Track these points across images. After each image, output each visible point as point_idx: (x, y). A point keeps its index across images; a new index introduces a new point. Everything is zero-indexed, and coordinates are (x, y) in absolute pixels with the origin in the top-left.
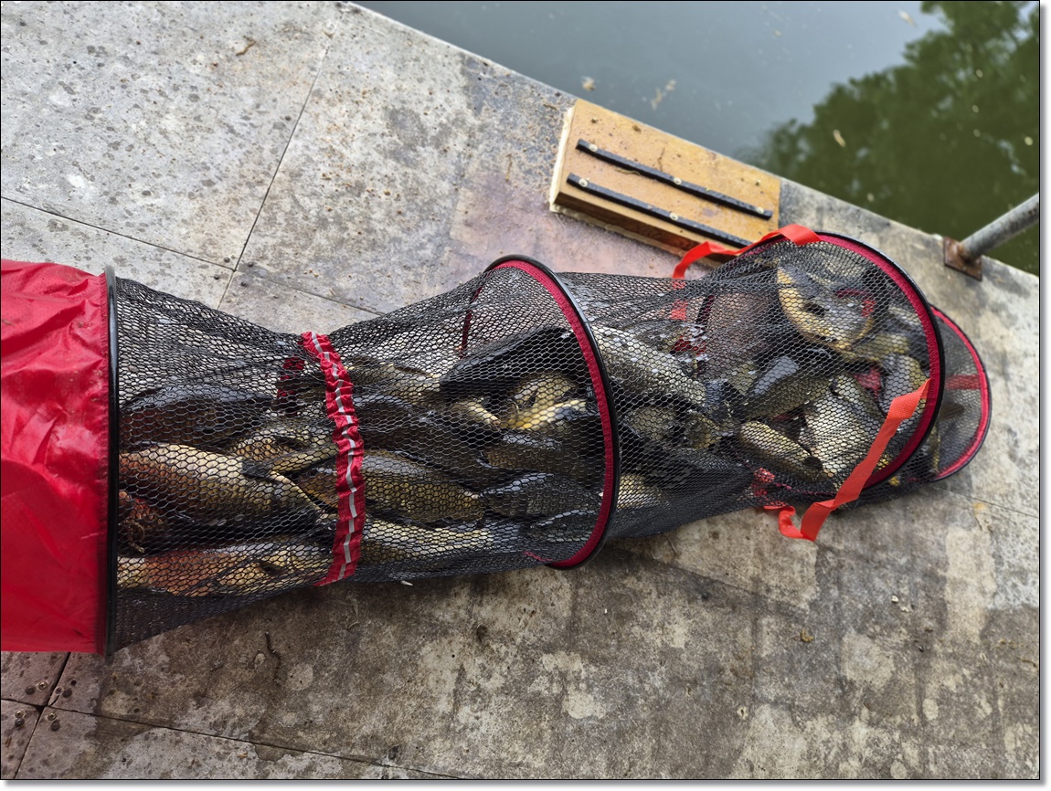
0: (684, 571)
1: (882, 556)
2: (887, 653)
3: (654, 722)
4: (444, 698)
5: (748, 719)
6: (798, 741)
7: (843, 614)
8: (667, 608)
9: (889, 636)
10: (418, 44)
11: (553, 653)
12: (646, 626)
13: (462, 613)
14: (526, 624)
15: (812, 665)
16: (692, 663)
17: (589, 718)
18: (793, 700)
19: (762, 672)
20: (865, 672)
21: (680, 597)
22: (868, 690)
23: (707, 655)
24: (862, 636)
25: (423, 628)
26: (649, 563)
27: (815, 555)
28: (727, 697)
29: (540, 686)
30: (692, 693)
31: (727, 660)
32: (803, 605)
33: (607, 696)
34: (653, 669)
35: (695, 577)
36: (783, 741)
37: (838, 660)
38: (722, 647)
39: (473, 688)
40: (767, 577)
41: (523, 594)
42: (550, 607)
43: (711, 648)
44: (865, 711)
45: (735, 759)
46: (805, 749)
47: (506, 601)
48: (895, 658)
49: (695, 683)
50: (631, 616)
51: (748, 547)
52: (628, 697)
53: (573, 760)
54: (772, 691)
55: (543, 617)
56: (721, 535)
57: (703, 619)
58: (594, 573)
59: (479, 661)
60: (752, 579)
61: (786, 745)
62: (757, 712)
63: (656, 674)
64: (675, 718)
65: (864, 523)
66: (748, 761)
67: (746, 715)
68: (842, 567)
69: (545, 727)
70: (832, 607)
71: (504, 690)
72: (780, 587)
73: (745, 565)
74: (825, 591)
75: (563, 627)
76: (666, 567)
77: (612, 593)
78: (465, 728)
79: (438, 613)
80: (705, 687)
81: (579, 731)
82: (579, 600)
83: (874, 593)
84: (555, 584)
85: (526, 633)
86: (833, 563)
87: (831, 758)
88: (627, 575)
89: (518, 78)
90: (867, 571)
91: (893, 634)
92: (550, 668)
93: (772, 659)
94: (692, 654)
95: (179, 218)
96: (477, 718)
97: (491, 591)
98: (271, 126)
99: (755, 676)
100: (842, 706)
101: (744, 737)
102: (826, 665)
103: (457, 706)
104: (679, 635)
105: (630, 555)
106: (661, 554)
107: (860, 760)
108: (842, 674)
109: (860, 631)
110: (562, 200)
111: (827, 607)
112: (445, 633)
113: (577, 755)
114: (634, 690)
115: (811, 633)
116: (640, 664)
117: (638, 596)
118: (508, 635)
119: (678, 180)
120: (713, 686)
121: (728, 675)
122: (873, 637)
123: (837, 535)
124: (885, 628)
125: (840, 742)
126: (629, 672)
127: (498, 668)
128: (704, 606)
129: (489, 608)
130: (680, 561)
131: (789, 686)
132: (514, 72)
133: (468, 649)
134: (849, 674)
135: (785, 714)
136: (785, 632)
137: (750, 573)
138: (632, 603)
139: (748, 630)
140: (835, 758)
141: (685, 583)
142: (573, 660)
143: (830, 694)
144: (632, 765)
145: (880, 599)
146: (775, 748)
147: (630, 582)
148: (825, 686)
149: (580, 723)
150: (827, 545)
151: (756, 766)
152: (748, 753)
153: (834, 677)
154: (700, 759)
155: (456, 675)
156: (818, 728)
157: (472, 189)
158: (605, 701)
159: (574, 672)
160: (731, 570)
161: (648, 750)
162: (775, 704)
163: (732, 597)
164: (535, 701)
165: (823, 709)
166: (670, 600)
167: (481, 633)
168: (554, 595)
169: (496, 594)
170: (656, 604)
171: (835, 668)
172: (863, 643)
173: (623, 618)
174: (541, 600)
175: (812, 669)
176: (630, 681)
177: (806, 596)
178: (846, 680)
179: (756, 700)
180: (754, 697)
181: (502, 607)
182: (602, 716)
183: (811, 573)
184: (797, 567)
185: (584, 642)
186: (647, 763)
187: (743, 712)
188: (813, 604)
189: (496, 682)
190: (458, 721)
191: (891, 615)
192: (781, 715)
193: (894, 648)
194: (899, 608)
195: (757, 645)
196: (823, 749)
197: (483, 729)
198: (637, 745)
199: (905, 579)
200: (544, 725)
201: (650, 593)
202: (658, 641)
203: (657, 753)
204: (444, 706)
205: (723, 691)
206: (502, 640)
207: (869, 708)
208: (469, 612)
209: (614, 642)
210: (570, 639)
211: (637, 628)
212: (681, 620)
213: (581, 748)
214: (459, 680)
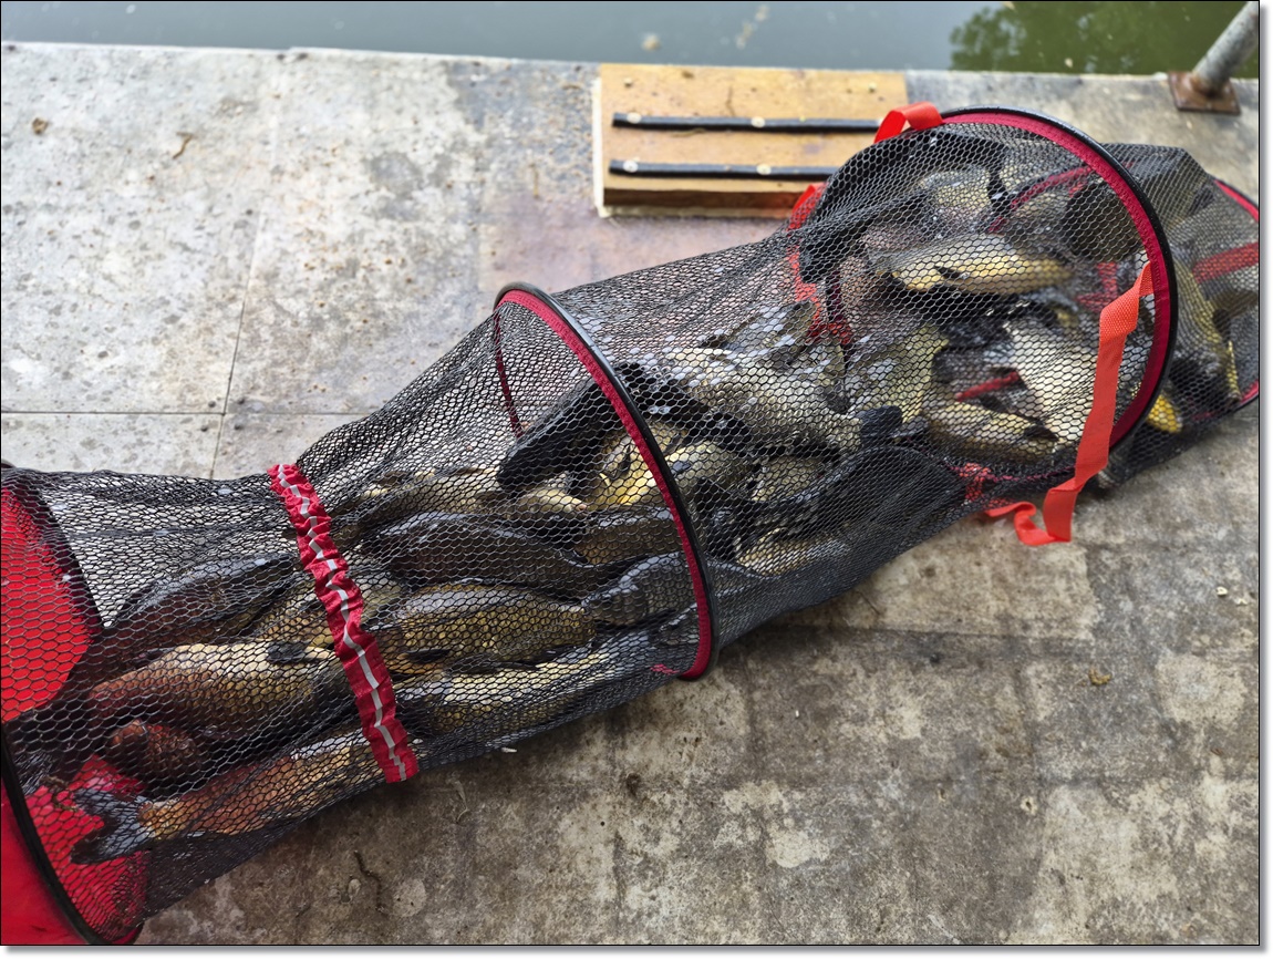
0: (896, 633)
1: (1187, 536)
2: (1230, 671)
3: (901, 848)
4: (602, 883)
5: (1039, 813)
6: (1122, 826)
7: (1147, 633)
8: (884, 688)
9: (1226, 645)
10: (388, 69)
11: (737, 788)
12: (860, 720)
13: (603, 765)
14: (691, 758)
15: (1118, 716)
16: (937, 755)
17: (808, 863)
18: (1101, 771)
19: (1043, 742)
20: (1201, 705)
21: (899, 669)
22: (1213, 729)
23: (956, 738)
24: (1184, 657)
25: (555, 797)
26: (844, 634)
27: (1083, 560)
28: (1001, 789)
29: (730, 835)
30: (947, 795)
31: (988, 738)
32: (1083, 635)
33: (825, 829)
34: (884, 775)
35: (913, 636)
36: (1100, 832)
37: (1156, 699)
38: (976, 723)
39: (639, 860)
40: (1019, 609)
41: (680, 720)
42: (719, 728)
43: (961, 726)
44: (1215, 761)
45: (1034, 873)
46: (1136, 835)
47: (657, 734)
48: (1243, 674)
49: (948, 780)
50: (834, 711)
51: (982, 576)
52: (857, 822)
53: (798, 926)
54: (1066, 765)
55: (713, 743)
56: (937, 571)
57: (940, 690)
58: (768, 666)
59: (639, 822)
60: (997, 617)
61: (1106, 836)
62: (1050, 799)
63: (889, 781)
64: (930, 835)
65: (1148, 497)
66: (1053, 871)
67: (1035, 808)
68: (1128, 567)
69: (749, 890)
70: (1127, 627)
71: (682, 852)
72: (1042, 619)
73: (983, 601)
74: (1111, 608)
75: (742, 749)
76: (868, 633)
77: (801, 688)
78: (639, 916)
79: (570, 773)
80: (964, 783)
81: (798, 884)
82: (756, 708)
83: (1188, 590)
84: (719, 695)
85: (694, 770)
86: (1114, 565)
87: (1179, 839)
88: (815, 658)
89: (521, 68)
90: (1170, 563)
91: (1232, 641)
92: (737, 809)
93: (1054, 721)
94: (935, 742)
95: (145, 372)
96: (653, 898)
97: (634, 726)
98: (231, 228)
99: (1035, 751)
100: (1178, 761)
101: (1039, 838)
102: (1140, 710)
103: (622, 888)
104: (910, 720)
105: (814, 630)
106: (858, 618)
107: (1226, 832)
108: (1167, 716)
109: (1179, 650)
110: (612, 197)
111: (1121, 629)
112: (585, 796)
113: (802, 918)
114: (862, 811)
115: (1104, 671)
116: (862, 774)
117: (837, 682)
118: (671, 778)
119: (758, 122)
120: (976, 779)
121: (995, 759)
122: (1201, 654)
123: (1111, 525)
124: (1217, 635)
125: (1188, 813)
126: (850, 788)
127: (666, 826)
128: (937, 672)
129: (636, 749)
130: (887, 621)
131: (1090, 753)
132: (515, 62)
133: (620, 810)
134: (1178, 714)
135: (1093, 793)
136: (1065, 679)
137: (993, 610)
138: (832, 693)
139: (1008, 689)
140: (1186, 837)
141: (901, 648)
142: (766, 791)
143: (1155, 749)
144: (884, 914)
145: (1200, 597)
146: (1089, 845)
147: (823, 666)
148: (1145, 740)
149: (797, 873)
150: (1099, 542)
151: (1067, 876)
152: (1051, 860)
153: (1155, 723)
154: (984, 885)
155: (612, 847)
156: (1149, 800)
157: (493, 223)
158: (825, 835)
159: (772, 807)
160: (963, 614)
161: (902, 889)
162: (1075, 782)
163: (974, 650)
164: (729, 856)
165: (1151, 772)
166: (885, 676)
167: (632, 785)
168: (720, 711)
169: (641, 728)
170: (866, 688)
171: (1153, 711)
172: (1190, 664)
173: (823, 717)
174: (704, 722)
175: (1119, 721)
176: (854, 799)
177: (1084, 621)
178: (1175, 724)
179: (1045, 784)
180: (1040, 779)
181: (654, 743)
182: (824, 857)
183: (1084, 587)
184: (1061, 584)
185: (776, 762)
186: (905, 906)
187: (1029, 804)
188: (1097, 630)
189: (669, 844)
190: (628, 908)
191: (1222, 615)
192: (1089, 796)
193: (1237, 661)
194: (1231, 602)
195: (1027, 707)
196: (1163, 830)
197: (664, 911)
198: (884, 884)
199: (1231, 559)
200: (746, 887)
201: (854, 674)
202: (882, 737)
203: (917, 889)
204: (605, 892)
205: (992, 782)
206: (662, 787)
207: (1219, 753)
208: (611, 761)
209: (819, 753)
210: (756, 761)
211: (846, 726)
212: (908, 700)
213: (806, 906)
214: (617, 854)
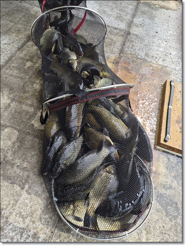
32: (33, 122)
164: (33, 57)
200: (28, 58)
213: (20, 62)
